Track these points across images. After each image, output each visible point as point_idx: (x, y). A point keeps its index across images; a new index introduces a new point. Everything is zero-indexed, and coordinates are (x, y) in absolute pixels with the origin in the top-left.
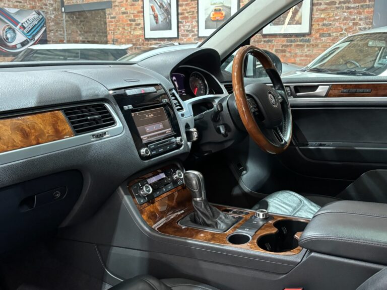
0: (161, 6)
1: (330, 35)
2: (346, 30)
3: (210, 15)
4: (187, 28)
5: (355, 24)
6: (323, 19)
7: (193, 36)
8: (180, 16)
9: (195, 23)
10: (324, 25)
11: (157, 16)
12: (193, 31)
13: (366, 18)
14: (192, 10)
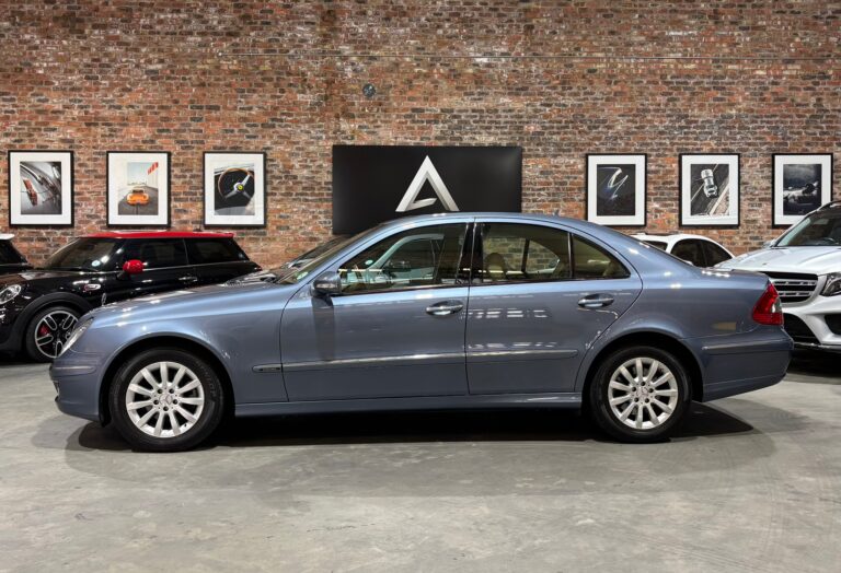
0: (43, 181)
1: (288, 228)
2: (306, 223)
3: (126, 197)
4: (88, 212)
5: (315, 217)
6: (280, 210)
7: (98, 223)
8: (76, 197)
9: (101, 206)
10: (281, 217)
11: (35, 195)
12: (97, 217)
13: (326, 212)
14: (97, 189)
